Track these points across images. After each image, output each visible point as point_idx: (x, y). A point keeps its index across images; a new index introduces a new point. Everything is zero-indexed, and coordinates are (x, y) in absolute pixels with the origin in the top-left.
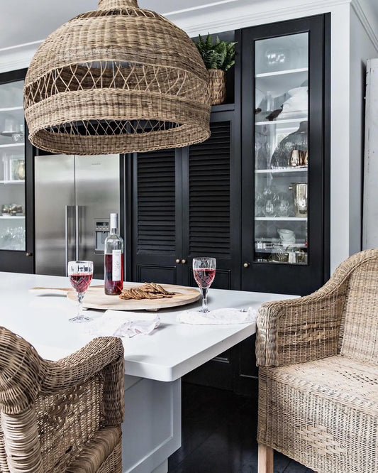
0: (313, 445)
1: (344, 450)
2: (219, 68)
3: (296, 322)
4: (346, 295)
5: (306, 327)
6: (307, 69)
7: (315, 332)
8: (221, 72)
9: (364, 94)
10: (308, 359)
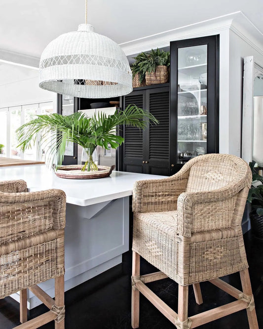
0: (151, 251)
1: (161, 253)
2: (164, 65)
3: (154, 191)
4: (188, 179)
5: (160, 194)
6: (206, 64)
7: (167, 197)
8: (165, 67)
9: (243, 75)
10: (162, 210)
